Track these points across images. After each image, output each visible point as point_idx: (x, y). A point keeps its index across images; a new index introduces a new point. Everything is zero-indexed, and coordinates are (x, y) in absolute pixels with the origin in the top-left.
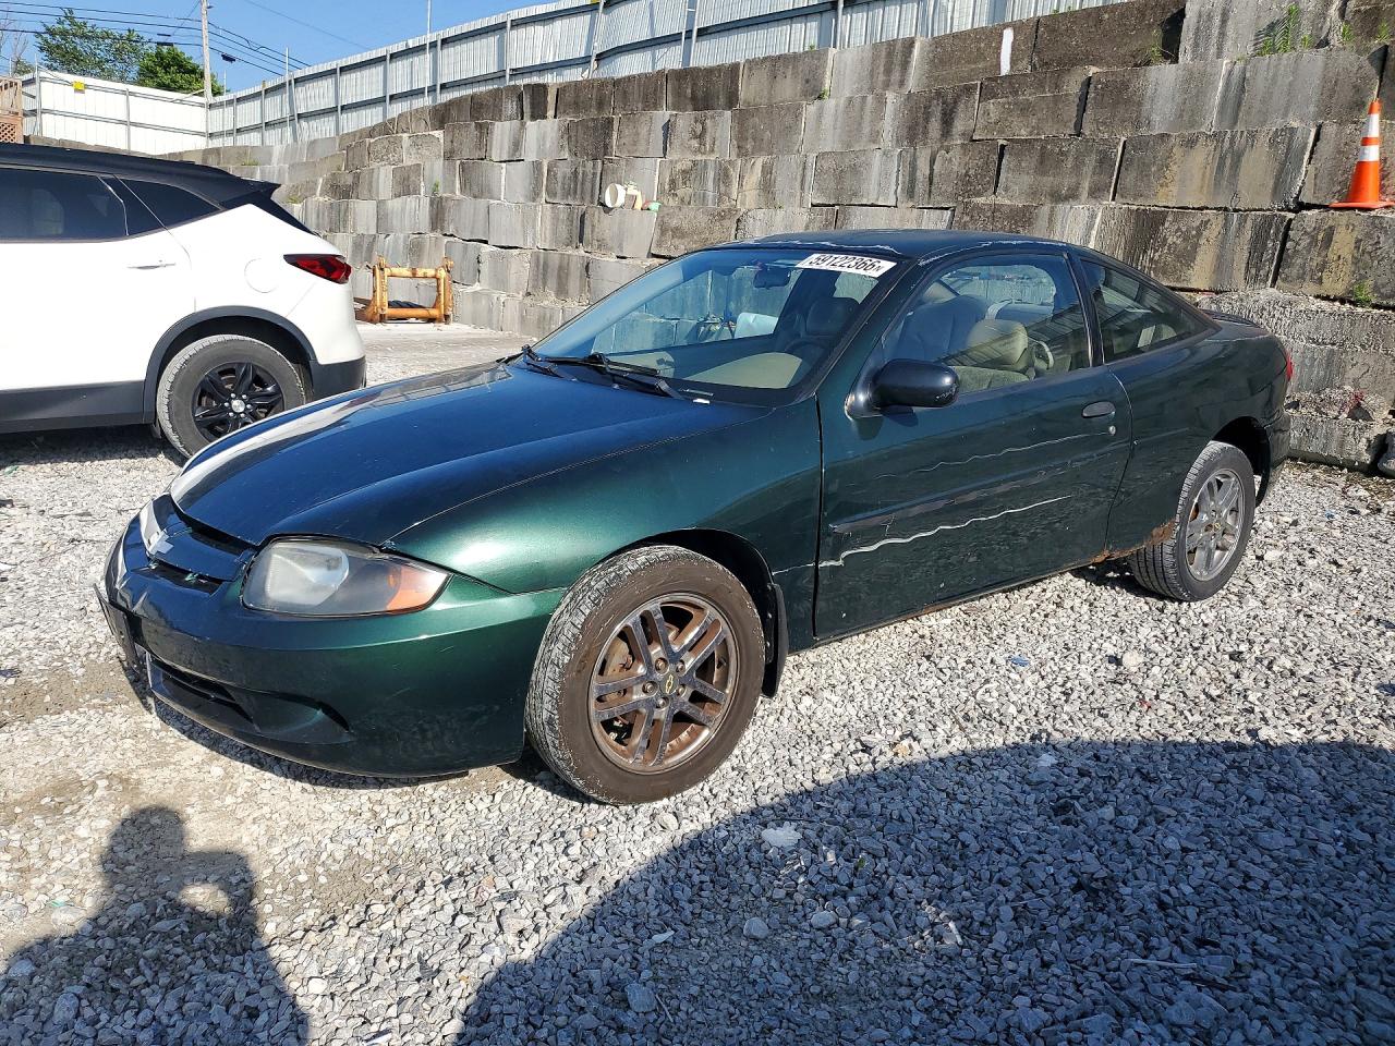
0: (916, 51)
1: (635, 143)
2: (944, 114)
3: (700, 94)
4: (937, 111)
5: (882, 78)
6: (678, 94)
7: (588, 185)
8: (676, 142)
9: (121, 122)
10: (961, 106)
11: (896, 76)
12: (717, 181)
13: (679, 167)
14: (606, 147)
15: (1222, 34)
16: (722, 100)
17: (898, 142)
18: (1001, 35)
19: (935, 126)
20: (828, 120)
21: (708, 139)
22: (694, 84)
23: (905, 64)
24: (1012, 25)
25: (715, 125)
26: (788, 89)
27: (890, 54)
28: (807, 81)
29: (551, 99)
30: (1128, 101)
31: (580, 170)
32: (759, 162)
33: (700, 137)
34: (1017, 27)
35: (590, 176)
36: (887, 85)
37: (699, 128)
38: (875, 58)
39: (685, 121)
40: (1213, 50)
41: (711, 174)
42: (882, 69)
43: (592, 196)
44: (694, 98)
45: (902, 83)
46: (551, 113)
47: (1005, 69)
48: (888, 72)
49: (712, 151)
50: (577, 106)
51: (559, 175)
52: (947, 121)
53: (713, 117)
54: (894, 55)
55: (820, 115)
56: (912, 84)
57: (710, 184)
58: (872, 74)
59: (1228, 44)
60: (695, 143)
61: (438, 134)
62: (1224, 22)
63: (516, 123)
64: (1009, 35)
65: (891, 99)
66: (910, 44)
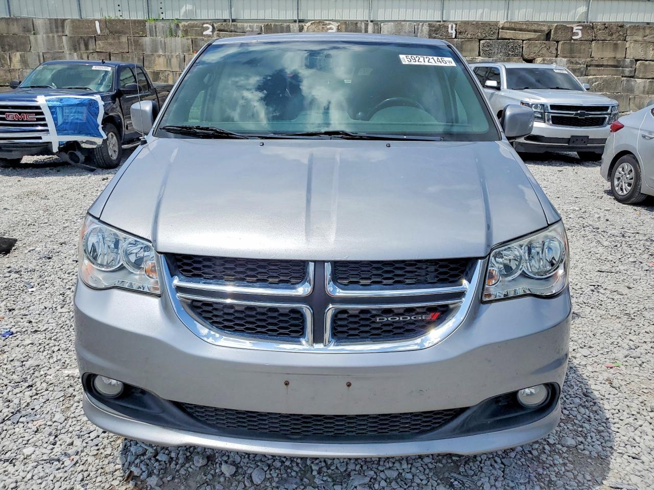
0: (66, 22)
2: (85, 43)
4: (82, 43)
5: (56, 29)
10: (90, 42)
11: (60, 29)
18: (95, 23)
19: (83, 47)
23: (63, 27)
24: (98, 20)
38: (51, 23)
42: (54, 27)
45: (63, 32)
47: (99, 32)
48: (57, 27)
52: (86, 46)
54: (58, 24)
56: (67, 32)
64: (97, 24)
65: (64, 38)
66: (63, 21)
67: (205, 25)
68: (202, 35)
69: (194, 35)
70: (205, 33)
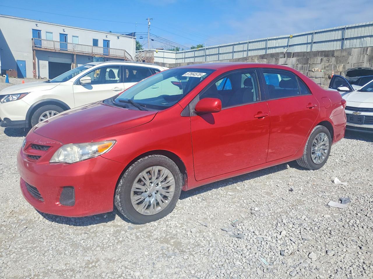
1: (314, 62)
6: (321, 54)
7: (306, 68)
8: (323, 62)
9: (163, 58)
12: (334, 67)
13: (326, 65)
14: (307, 62)
16: (331, 55)
17: (367, 61)
20: (354, 58)
21: (330, 61)
22: (325, 53)
25: (332, 59)
26: (344, 54)
27: (364, 49)
28: (348, 53)
29: (292, 55)
31: (304, 66)
32: (343, 65)
33: (329, 61)
35: (306, 67)
36: (363, 53)
37: (328, 60)
39: (325, 59)
41: (333, 66)
43: (307, 69)
44: (325, 55)
46: (292, 57)
49: (331, 63)
51: (299, 67)
53: (331, 58)
55: (352, 58)
57: (333, 67)
58: (361, 52)
60: (327, 62)
61: (265, 60)
63: (285, 59)
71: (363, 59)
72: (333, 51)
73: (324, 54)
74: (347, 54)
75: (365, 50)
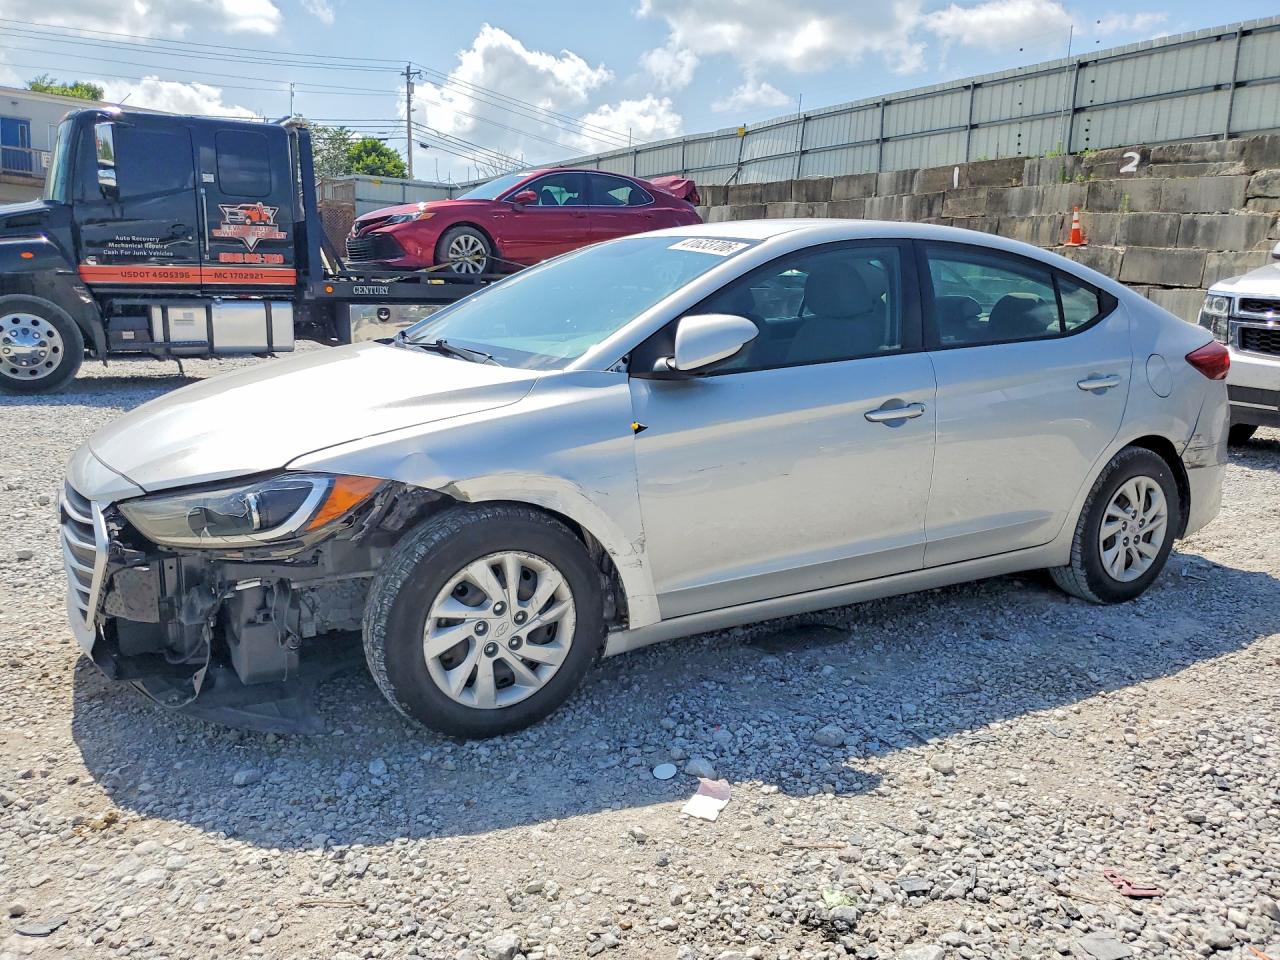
0: (917, 174)
2: (929, 205)
3: (810, 193)
4: (926, 204)
5: (901, 187)
6: (797, 192)
10: (936, 202)
11: (908, 186)
15: (1039, 175)
16: (822, 197)
17: (909, 218)
18: (954, 170)
19: (925, 211)
20: (876, 206)
22: (807, 187)
23: (912, 181)
24: (957, 166)
25: (820, 209)
26: (856, 191)
27: (905, 176)
28: (865, 187)
30: (1002, 202)
33: (813, 213)
34: (960, 166)
36: (903, 191)
37: (811, 210)
38: (897, 178)
39: (803, 207)
40: (1035, 181)
42: (901, 182)
44: (806, 195)
45: (911, 189)
46: (723, 201)
47: (956, 184)
48: (904, 184)
50: (740, 198)
52: (930, 209)
53: (818, 205)
54: (906, 178)
55: (872, 203)
56: (914, 190)
58: (897, 186)
59: (1041, 179)
62: (1039, 167)
63: (704, 207)
64: (957, 170)
65: (905, 198)
66: (914, 172)
67: (1127, 155)
68: (1118, 174)
69: (1103, 175)
70: (1122, 171)
71: (897, 208)
72: (829, 183)
73: (804, 192)
74: (861, 191)
75: (909, 178)
